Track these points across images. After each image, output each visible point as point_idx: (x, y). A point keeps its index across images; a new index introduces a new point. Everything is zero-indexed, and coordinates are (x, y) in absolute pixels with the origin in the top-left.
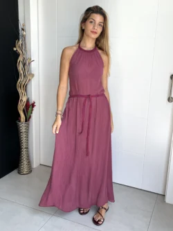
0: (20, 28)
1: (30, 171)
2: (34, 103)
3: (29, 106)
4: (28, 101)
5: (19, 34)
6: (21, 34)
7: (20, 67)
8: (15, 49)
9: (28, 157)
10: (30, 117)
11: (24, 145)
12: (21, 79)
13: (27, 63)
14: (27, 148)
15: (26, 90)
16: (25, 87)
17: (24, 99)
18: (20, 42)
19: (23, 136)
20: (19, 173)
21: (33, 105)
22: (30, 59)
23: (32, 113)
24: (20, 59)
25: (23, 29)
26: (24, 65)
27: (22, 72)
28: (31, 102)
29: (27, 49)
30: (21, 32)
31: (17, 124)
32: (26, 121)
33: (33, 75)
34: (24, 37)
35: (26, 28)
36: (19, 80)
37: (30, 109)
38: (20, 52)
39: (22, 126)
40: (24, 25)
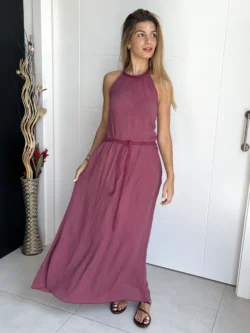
0: (26, 42)
1: (40, 250)
2: (47, 151)
3: (39, 156)
4: (37, 149)
5: (24, 49)
6: (27, 51)
7: (26, 99)
8: (18, 72)
9: (38, 230)
10: (40, 172)
11: (31, 213)
12: (27, 116)
13: (37, 93)
14: (36, 217)
15: (34, 133)
16: (33, 128)
17: (32, 146)
18: (27, 62)
19: (30, 200)
20: (24, 253)
21: (45, 155)
22: (41, 87)
23: (42, 166)
24: (26, 86)
25: (30, 44)
26: (32, 96)
27: (28, 106)
28: (41, 151)
29: (37, 72)
30: (27, 47)
31: (21, 181)
32: (34, 177)
33: (45, 111)
34: (32, 54)
35: (35, 42)
36: (25, 117)
37: (40, 160)
38: (26, 77)
39: (29, 185)
40: (31, 37)
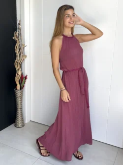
0: (17, 23)
1: (23, 125)
2: (27, 76)
3: (23, 79)
4: (22, 75)
5: (16, 27)
7: (17, 51)
8: (14, 38)
9: (22, 115)
10: (24, 86)
11: (19, 106)
12: (18, 59)
13: (22, 48)
14: (21, 108)
15: (21, 67)
16: (21, 65)
17: (20, 73)
18: (18, 33)
19: (19, 100)
20: (15, 126)
21: (26, 78)
22: (24, 45)
23: (25, 83)
24: (17, 44)
25: (19, 24)
26: (20, 49)
27: (18, 54)
28: (24, 76)
29: (22, 37)
30: (18, 26)
31: (14, 91)
32: (21, 89)
33: (26, 56)
34: (20, 29)
35: (22, 23)
36: (16, 60)
37: (24, 80)
38: (17, 40)
39: (18, 92)
40: (20, 21)
